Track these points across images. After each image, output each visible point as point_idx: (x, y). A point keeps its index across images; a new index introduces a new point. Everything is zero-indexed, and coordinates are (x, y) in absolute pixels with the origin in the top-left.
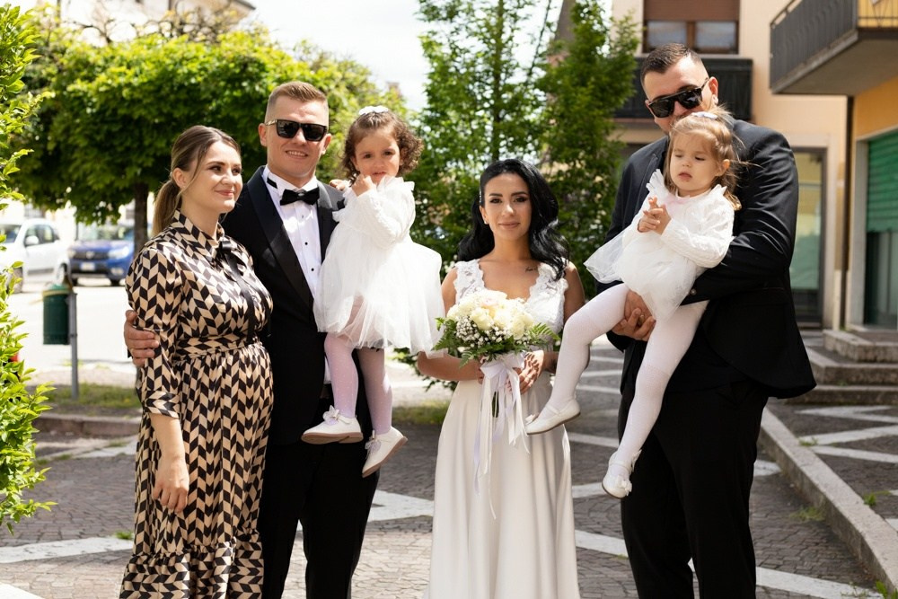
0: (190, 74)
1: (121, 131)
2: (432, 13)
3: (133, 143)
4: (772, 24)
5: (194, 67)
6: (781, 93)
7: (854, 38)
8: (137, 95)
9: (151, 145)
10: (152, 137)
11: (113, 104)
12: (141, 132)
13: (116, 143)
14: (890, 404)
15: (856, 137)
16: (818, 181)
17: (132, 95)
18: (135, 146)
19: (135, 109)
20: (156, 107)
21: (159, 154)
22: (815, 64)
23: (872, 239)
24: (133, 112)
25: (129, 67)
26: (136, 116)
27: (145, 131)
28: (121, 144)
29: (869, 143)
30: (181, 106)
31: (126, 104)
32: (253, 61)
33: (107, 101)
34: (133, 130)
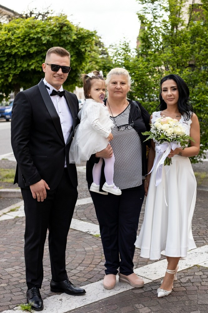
0: (38, 33)
1: (7, 60)
3: (12, 66)
5: (39, 30)
8: (13, 44)
9: (20, 66)
10: (21, 63)
12: (16, 61)
13: (5, 66)
17: (11, 44)
18: (13, 67)
19: (13, 50)
20: (22, 48)
21: (24, 70)
24: (12, 52)
26: (13, 53)
27: (17, 60)
28: (7, 66)
30: (33, 47)
31: (8, 48)
34: (12, 60)
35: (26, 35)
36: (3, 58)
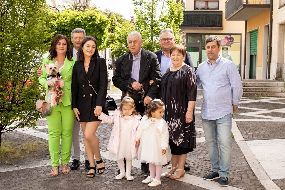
0: (79, 19)
2: (136, 4)
4: (226, 2)
5: (79, 17)
6: (228, 20)
7: (243, 7)
8: (66, 24)
11: (60, 26)
12: (67, 33)
14: (247, 96)
15: (247, 31)
16: (240, 42)
22: (235, 13)
23: (251, 57)
24: (65, 28)
25: (64, 18)
26: (66, 29)
29: (251, 32)
31: (63, 26)
32: (94, 16)
33: (59, 25)
34: (65, 33)
35: (73, 20)
36: (60, 31)
